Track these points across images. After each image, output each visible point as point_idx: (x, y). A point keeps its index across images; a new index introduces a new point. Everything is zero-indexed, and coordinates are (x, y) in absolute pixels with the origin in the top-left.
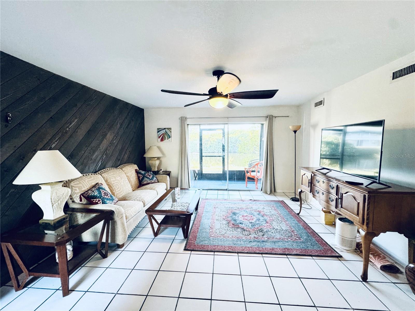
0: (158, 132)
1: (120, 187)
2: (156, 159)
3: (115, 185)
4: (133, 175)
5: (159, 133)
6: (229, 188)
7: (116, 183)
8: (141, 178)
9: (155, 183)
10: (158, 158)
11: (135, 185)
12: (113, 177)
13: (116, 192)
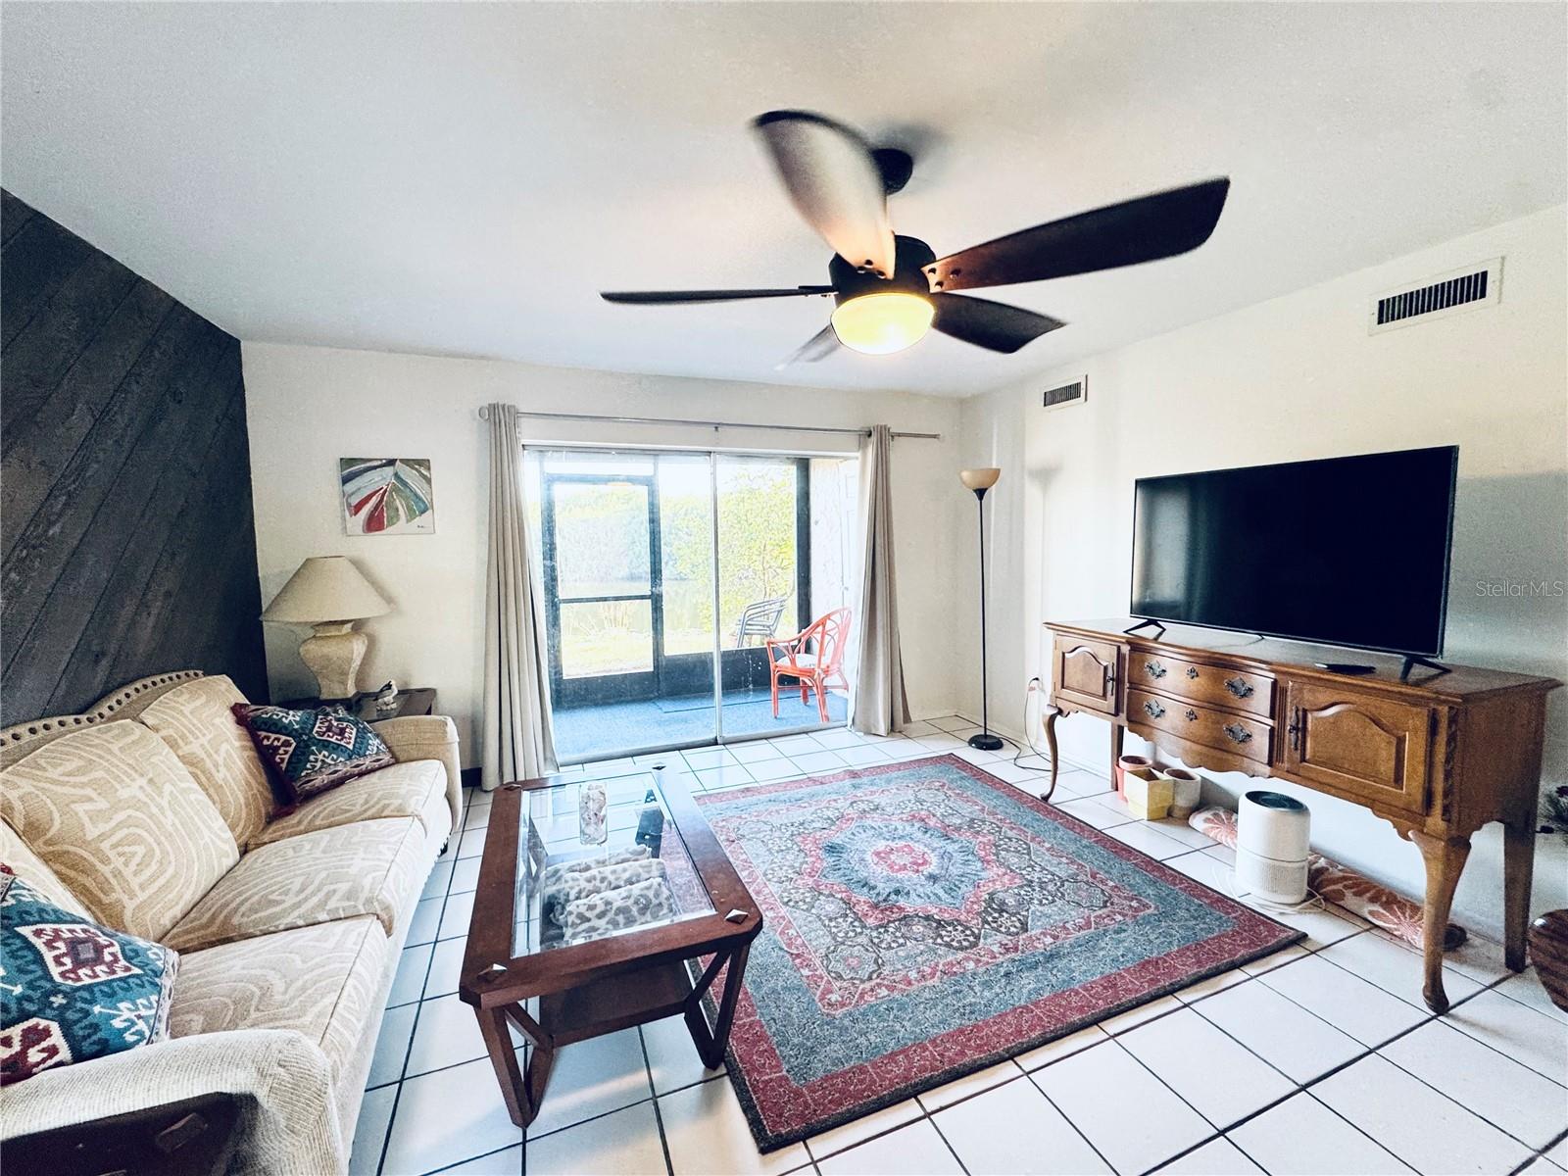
0: (346, 480)
1: (157, 852)
2: (348, 628)
3: (114, 846)
4: (225, 747)
5: (350, 487)
6: (728, 735)
7: (119, 826)
8: (283, 757)
9: (381, 768)
10: (358, 626)
11: (247, 805)
12: (89, 791)
13: (132, 896)
